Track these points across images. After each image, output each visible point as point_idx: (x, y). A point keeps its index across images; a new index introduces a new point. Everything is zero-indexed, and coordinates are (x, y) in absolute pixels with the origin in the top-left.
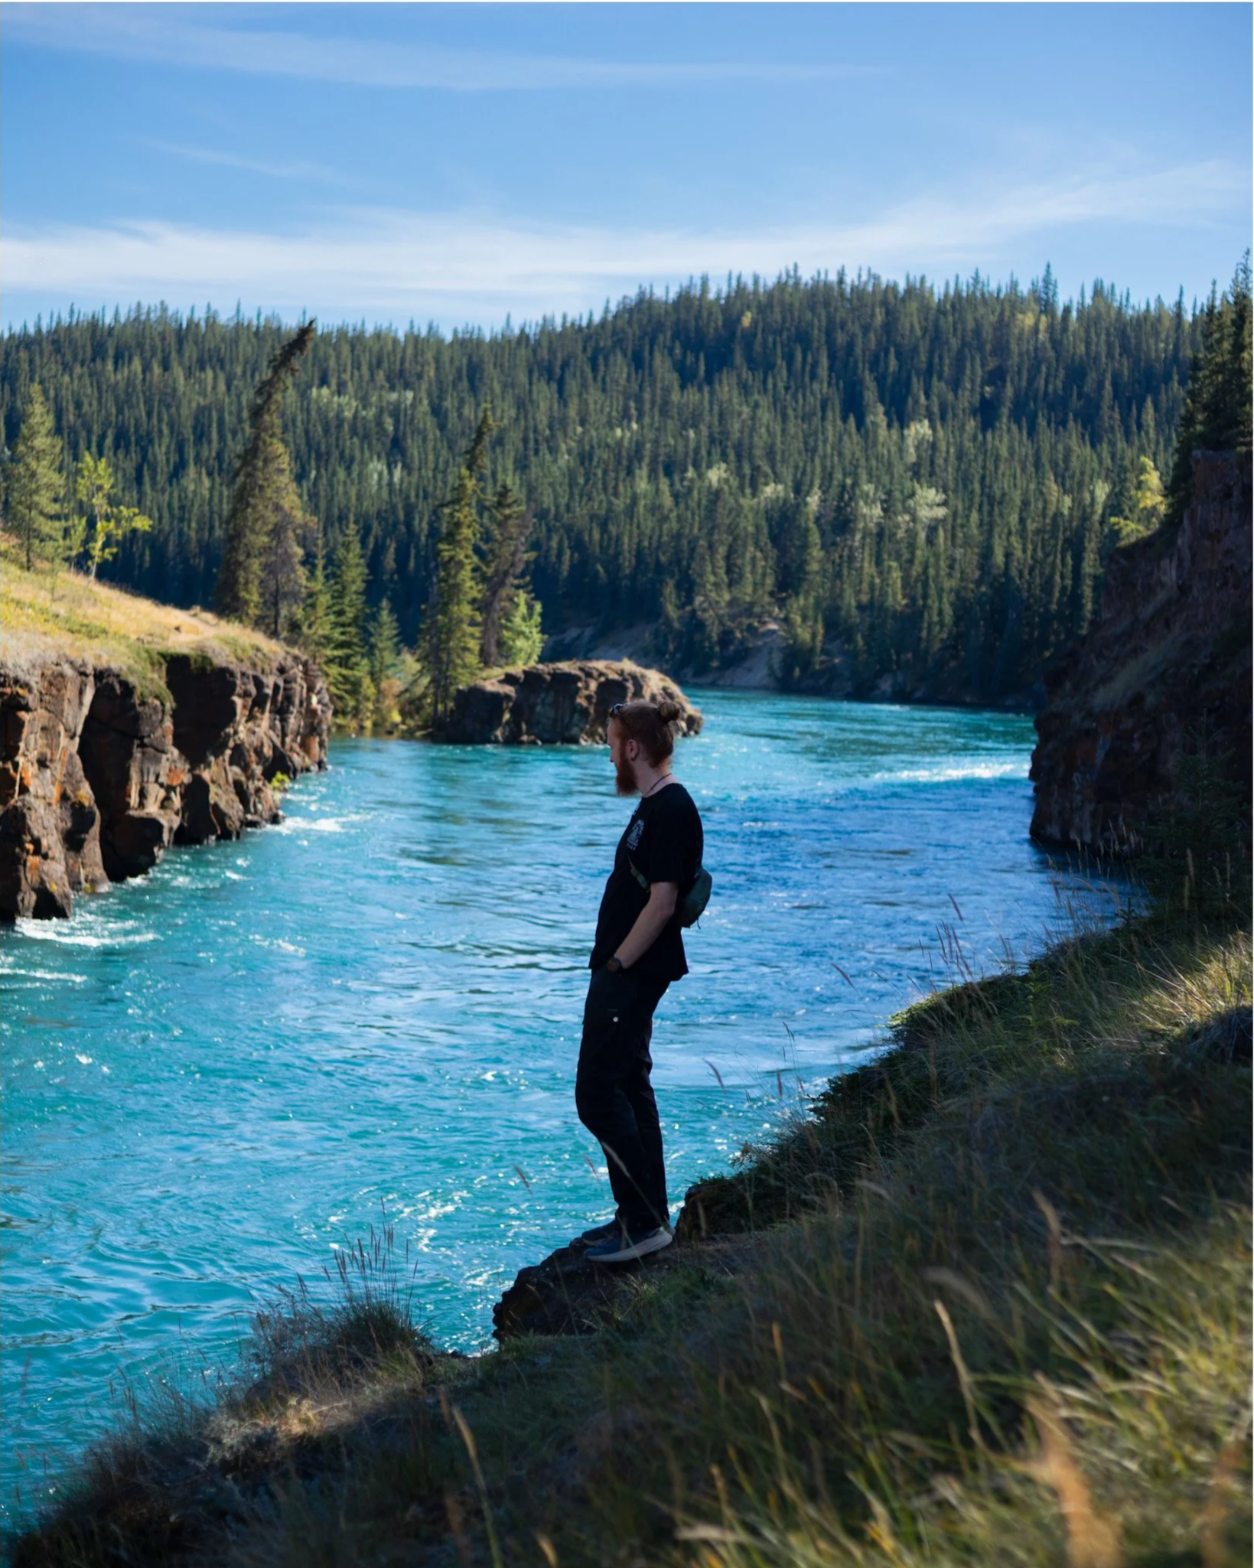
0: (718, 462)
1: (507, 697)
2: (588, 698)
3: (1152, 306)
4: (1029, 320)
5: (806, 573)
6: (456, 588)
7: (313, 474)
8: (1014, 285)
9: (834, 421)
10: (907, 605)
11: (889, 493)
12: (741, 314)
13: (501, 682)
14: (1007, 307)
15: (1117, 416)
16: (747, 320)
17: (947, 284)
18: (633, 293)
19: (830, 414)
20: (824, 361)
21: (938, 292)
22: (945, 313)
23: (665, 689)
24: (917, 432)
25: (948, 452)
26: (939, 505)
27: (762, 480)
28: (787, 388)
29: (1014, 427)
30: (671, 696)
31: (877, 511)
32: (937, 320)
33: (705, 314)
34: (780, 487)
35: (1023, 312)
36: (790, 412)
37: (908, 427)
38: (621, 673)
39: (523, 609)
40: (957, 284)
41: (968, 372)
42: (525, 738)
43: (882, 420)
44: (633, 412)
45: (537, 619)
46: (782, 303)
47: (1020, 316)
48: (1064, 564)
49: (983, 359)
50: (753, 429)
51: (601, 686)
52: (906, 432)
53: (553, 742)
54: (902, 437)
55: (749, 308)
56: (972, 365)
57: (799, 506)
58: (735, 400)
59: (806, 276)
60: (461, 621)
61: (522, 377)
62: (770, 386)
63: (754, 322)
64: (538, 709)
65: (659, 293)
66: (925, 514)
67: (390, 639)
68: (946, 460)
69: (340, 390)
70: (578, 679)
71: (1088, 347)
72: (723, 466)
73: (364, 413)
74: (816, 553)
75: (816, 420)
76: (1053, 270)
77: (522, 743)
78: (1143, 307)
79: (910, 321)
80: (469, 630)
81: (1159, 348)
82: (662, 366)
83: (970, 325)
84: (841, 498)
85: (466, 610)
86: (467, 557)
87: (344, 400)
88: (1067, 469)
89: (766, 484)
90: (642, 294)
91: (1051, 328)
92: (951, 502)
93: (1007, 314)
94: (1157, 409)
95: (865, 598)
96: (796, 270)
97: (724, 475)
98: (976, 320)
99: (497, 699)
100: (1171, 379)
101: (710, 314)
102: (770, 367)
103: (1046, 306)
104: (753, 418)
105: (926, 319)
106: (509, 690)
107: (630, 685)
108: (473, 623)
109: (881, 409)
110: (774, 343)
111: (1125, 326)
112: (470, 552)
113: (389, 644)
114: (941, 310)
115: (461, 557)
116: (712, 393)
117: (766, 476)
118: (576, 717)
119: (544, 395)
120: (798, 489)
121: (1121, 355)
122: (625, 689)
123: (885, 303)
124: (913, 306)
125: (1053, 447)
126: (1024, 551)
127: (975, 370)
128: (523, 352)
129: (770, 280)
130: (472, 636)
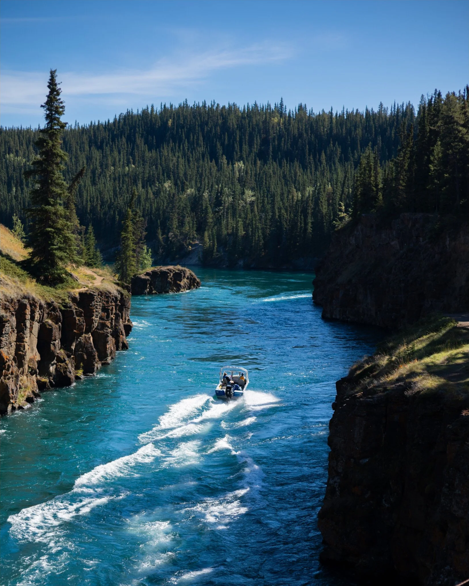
0: (167, 180)
1: (148, 280)
2: (171, 279)
3: (321, 113)
4: (276, 120)
5: (207, 223)
6: (128, 246)
7: (14, 189)
8: (269, 105)
9: (208, 162)
10: (245, 234)
11: (234, 192)
12: (167, 120)
13: (145, 275)
14: (268, 116)
15: (312, 158)
16: (170, 122)
17: (244, 106)
18: (125, 112)
19: (206, 159)
20: (201, 138)
21: (241, 109)
22: (244, 118)
23: (190, 274)
24: (238, 165)
25: (251, 173)
26: (252, 196)
27: (186, 187)
28: (188, 149)
29: (274, 163)
30: (192, 276)
31: (231, 199)
32: (241, 121)
33: (154, 120)
34: (193, 190)
35: (274, 117)
36: (191, 159)
37: (235, 164)
38: (179, 270)
39: (146, 251)
40: (248, 107)
41: (255, 141)
42: (154, 292)
43: (225, 161)
44: (131, 160)
45: (150, 254)
46: (183, 115)
47: (273, 119)
48: (301, 219)
49: (260, 136)
50: (178, 165)
51: (174, 274)
52: (234, 166)
53: (162, 293)
54: (233, 167)
55: (170, 117)
56: (257, 138)
57: (201, 197)
58: (170, 155)
59: (191, 104)
60: (130, 256)
61: (87, 147)
62: (182, 148)
63: (173, 123)
64: (157, 283)
65: (135, 112)
66: (248, 200)
67: (100, 261)
68: (251, 176)
69: (17, 155)
70: (168, 273)
71: (298, 130)
72: (170, 181)
73: (28, 163)
74: (210, 215)
75: (201, 162)
76: (283, 100)
77: (153, 294)
78: (318, 114)
79: (233, 122)
80: (133, 259)
81: (324, 131)
82: (140, 141)
83: (255, 123)
84: (217, 194)
85: (131, 253)
86: (131, 236)
87: (19, 158)
88: (295, 180)
89: (188, 189)
90: (128, 112)
91: (284, 123)
92: (257, 195)
93: (268, 118)
94: (326, 155)
95: (230, 231)
96: (186, 102)
97: (170, 185)
98: (256, 121)
99: (145, 280)
100: (330, 143)
101: (156, 120)
102: (180, 141)
103: (281, 114)
104: (178, 162)
105: (238, 121)
106: (148, 277)
107: (182, 274)
108: (133, 257)
109: (224, 157)
110: (182, 132)
111: (312, 123)
112: (132, 235)
113: (100, 263)
114: (243, 118)
115: (129, 236)
116: (160, 152)
117: (187, 185)
118: (168, 285)
119: (97, 154)
120: (199, 190)
121: (311, 133)
122: (181, 275)
123: (222, 115)
124: (232, 116)
125: (290, 171)
126: (287, 215)
127: (257, 141)
128: (85, 137)
129: (176, 105)
130: (133, 261)
